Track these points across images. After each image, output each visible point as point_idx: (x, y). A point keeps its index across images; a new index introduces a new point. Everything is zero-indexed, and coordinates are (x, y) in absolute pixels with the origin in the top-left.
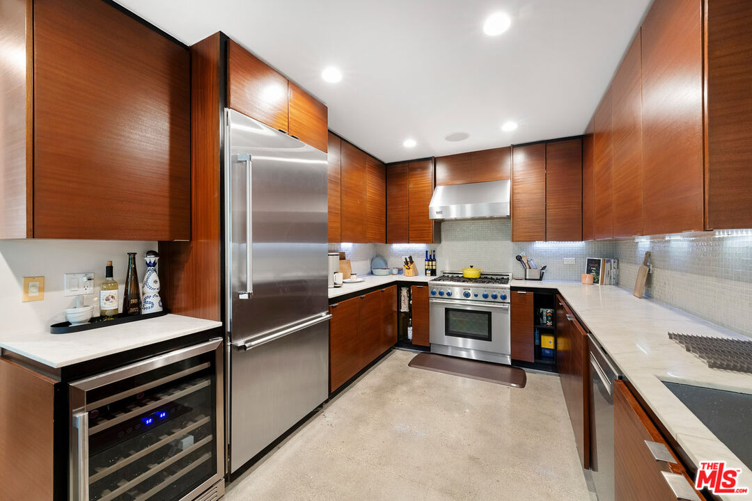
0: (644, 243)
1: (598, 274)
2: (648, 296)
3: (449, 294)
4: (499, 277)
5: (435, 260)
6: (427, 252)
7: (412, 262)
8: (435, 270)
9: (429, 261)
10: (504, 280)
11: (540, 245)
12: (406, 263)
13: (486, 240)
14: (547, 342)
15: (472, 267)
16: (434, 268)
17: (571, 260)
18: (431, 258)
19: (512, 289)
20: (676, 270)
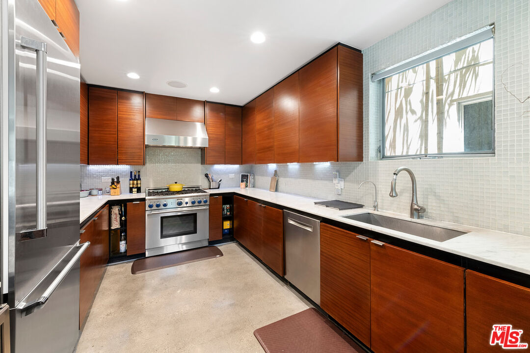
0: (272, 167)
1: (247, 182)
2: (276, 190)
3: (165, 205)
4: (194, 189)
5: (140, 180)
6: (131, 172)
7: (118, 182)
8: (140, 187)
9: (132, 180)
10: (198, 190)
11: (217, 167)
12: (113, 183)
13: (184, 163)
14: (227, 225)
15: (176, 183)
16: (139, 186)
17: (232, 176)
18: (135, 177)
19: (211, 195)
20: (291, 178)
